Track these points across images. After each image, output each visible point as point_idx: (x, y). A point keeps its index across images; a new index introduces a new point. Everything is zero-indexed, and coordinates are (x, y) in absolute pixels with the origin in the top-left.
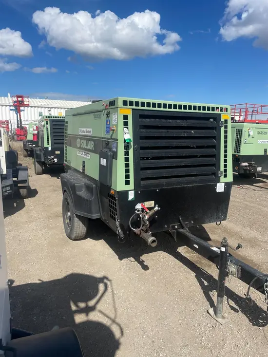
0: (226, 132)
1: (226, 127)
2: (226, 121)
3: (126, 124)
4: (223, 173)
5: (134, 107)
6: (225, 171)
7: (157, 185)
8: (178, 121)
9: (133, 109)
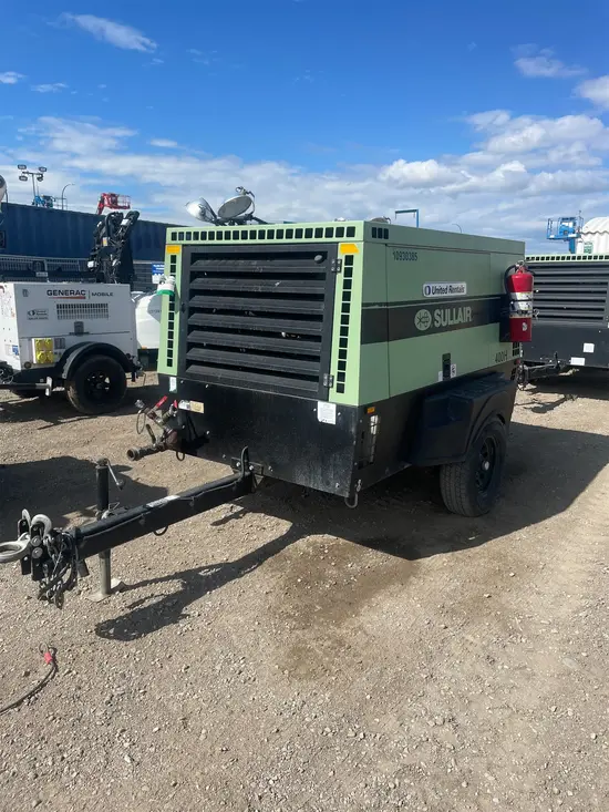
0: (347, 284)
1: (349, 273)
2: (349, 259)
3: (173, 269)
4: (336, 382)
5: (185, 242)
6: (341, 376)
7: (207, 378)
8: (255, 262)
9: (183, 245)
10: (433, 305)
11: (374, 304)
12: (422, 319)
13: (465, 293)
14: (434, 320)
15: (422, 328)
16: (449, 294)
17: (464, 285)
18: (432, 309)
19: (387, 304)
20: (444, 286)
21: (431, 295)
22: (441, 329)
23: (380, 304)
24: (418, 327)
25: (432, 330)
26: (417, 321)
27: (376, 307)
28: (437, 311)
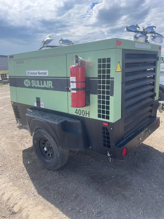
10: (31, 79)
11: (12, 76)
12: (26, 83)
13: (47, 75)
14: (31, 84)
15: (27, 85)
16: (38, 75)
17: (47, 71)
18: (31, 80)
19: (15, 76)
20: (35, 72)
21: (30, 75)
22: (35, 88)
23: (13, 76)
24: (25, 85)
25: (31, 87)
26: (25, 83)
27: (12, 77)
28: (33, 81)
